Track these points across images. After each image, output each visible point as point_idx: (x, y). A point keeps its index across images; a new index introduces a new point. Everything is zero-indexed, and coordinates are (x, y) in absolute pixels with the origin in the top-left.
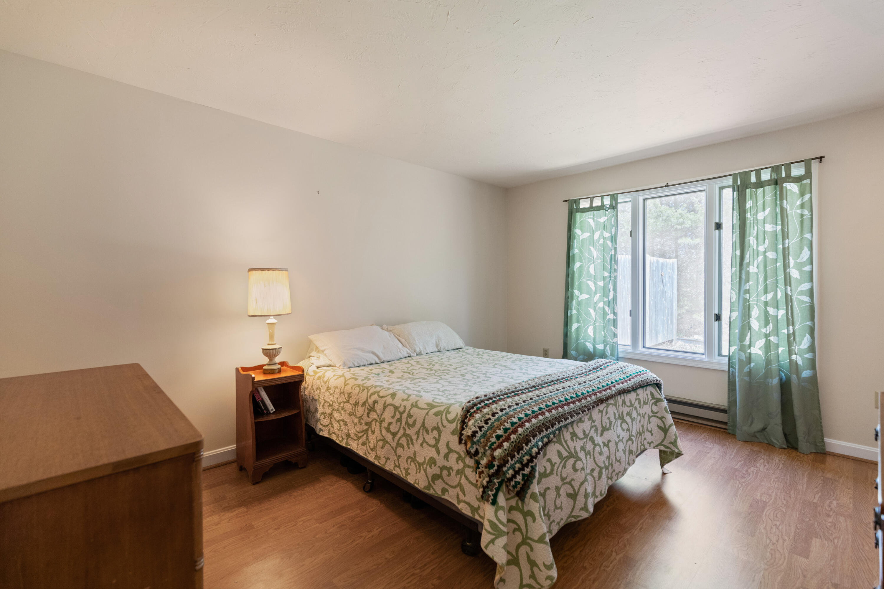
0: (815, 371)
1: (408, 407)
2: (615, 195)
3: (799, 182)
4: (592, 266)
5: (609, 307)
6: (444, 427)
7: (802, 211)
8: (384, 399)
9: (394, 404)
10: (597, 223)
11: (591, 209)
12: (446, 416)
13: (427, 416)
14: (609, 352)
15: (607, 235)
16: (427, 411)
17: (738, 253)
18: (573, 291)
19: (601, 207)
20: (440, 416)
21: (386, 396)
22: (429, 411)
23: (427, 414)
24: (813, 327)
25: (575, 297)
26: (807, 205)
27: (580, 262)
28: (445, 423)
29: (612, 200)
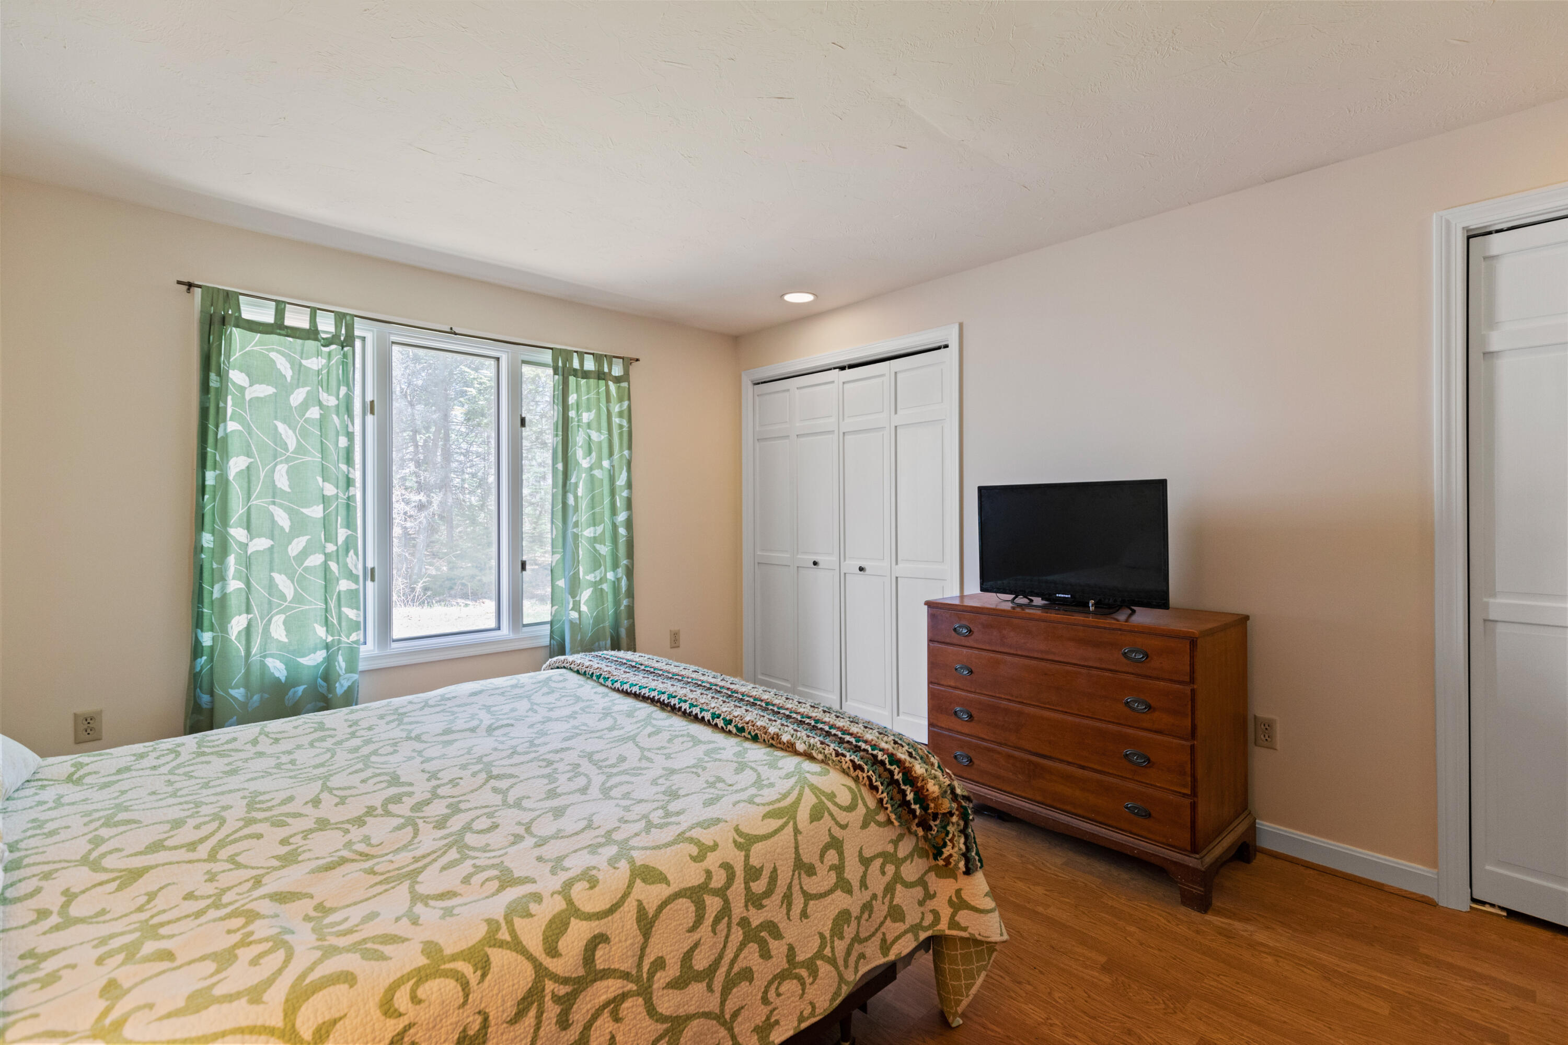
0: (631, 620)
1: (737, 860)
2: (348, 318)
3: (617, 383)
4: (282, 469)
5: (338, 563)
6: (844, 827)
7: (621, 421)
8: (630, 907)
9: (683, 886)
10: (299, 369)
11: (278, 328)
12: (836, 804)
13: (800, 838)
14: (343, 665)
15: (330, 401)
16: (790, 828)
17: (560, 466)
18: (227, 533)
19: (312, 334)
20: (826, 814)
21: (625, 896)
22: (795, 824)
23: (797, 831)
24: (630, 567)
25: (234, 546)
26: (626, 414)
27: (248, 456)
28: (843, 817)
29: (339, 325)
